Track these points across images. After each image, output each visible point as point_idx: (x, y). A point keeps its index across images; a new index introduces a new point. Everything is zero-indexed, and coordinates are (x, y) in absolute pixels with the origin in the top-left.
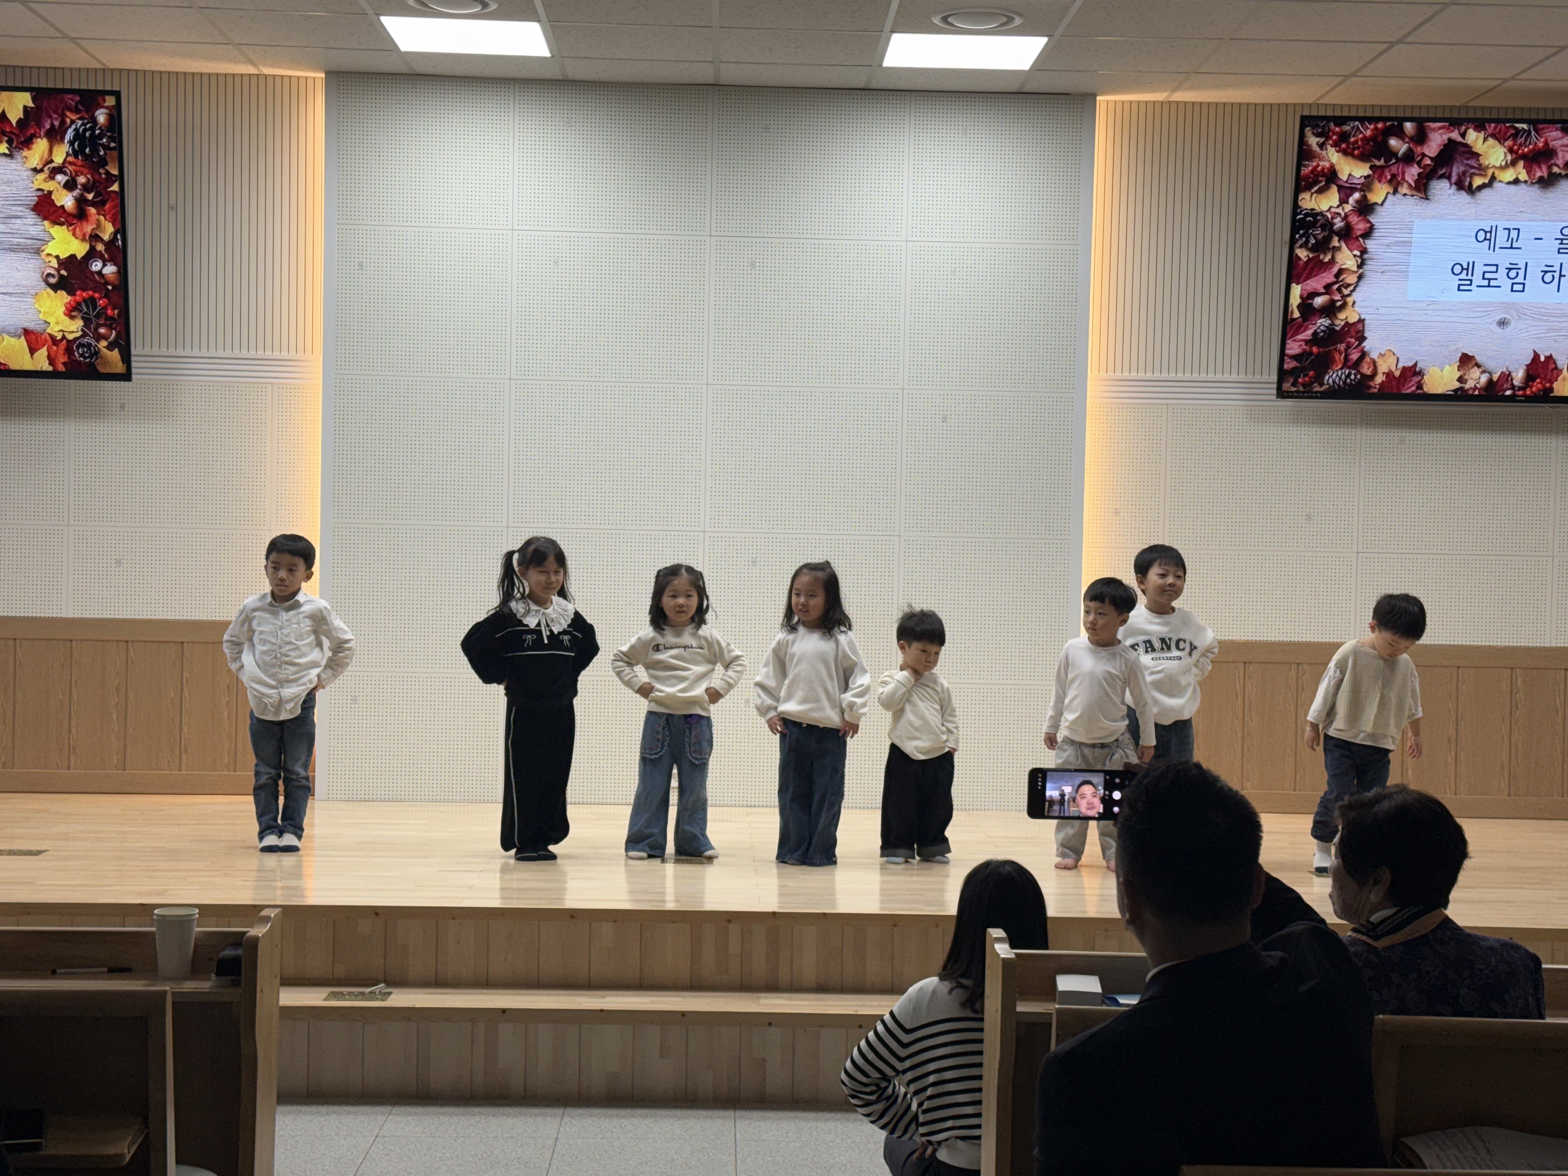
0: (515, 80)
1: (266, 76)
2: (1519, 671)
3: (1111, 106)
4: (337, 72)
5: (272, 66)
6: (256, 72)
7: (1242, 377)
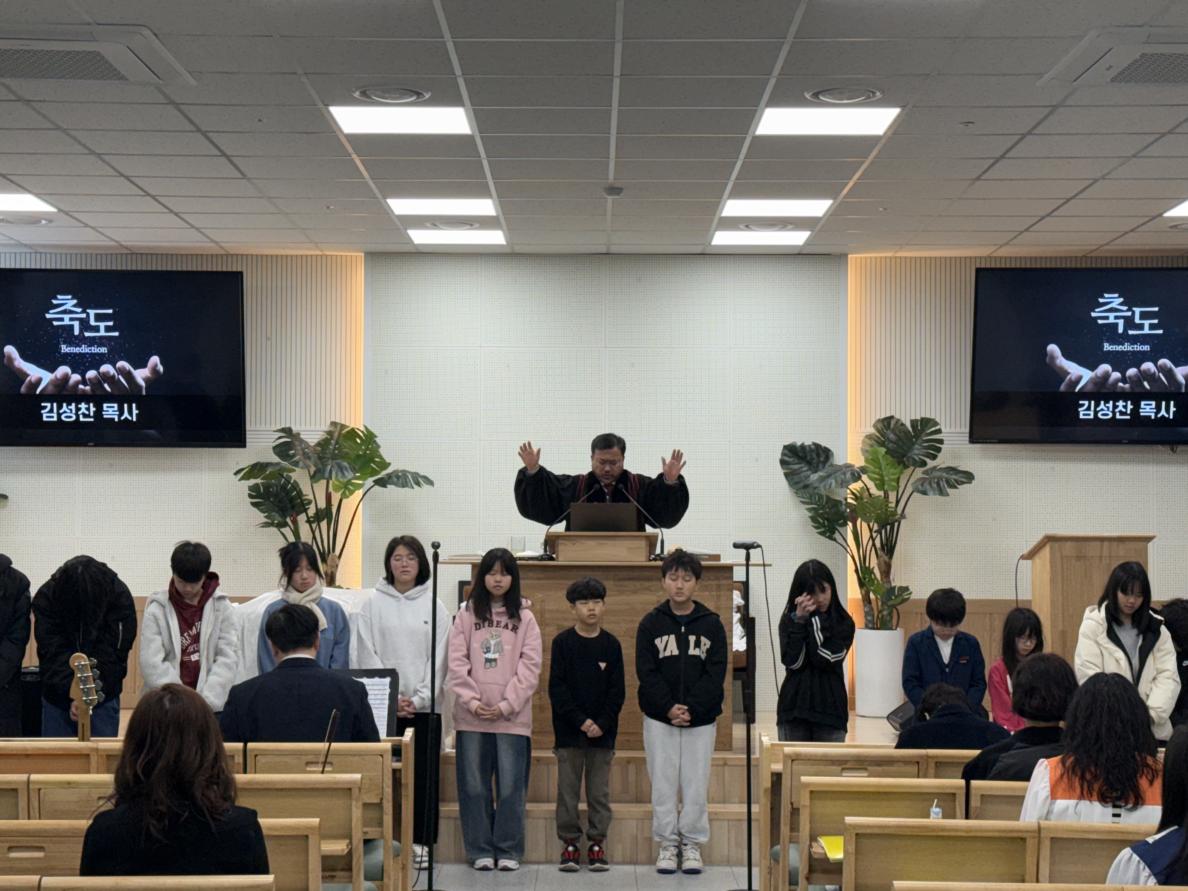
1: (327, 256)
3: (859, 261)
6: (321, 253)
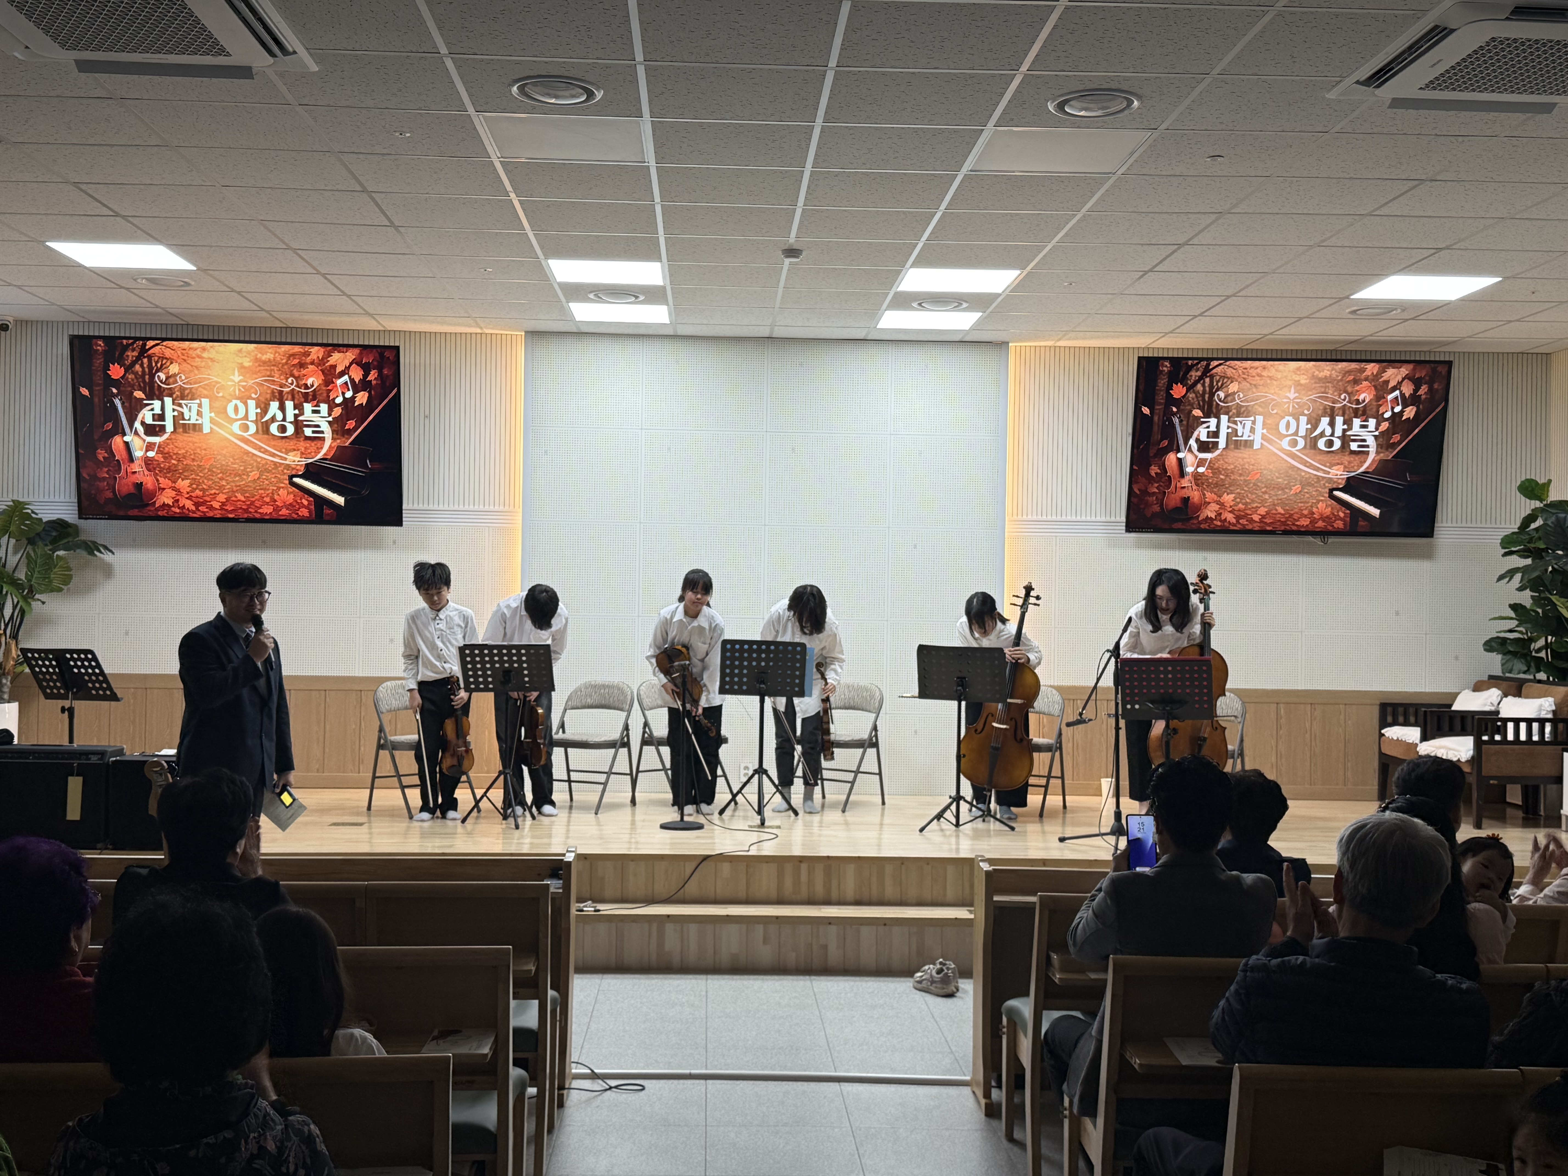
0: (643, 335)
2: (1282, 705)
4: (532, 332)
5: (492, 329)
7: (1103, 519)
